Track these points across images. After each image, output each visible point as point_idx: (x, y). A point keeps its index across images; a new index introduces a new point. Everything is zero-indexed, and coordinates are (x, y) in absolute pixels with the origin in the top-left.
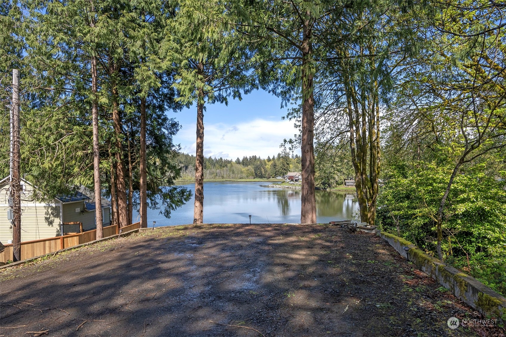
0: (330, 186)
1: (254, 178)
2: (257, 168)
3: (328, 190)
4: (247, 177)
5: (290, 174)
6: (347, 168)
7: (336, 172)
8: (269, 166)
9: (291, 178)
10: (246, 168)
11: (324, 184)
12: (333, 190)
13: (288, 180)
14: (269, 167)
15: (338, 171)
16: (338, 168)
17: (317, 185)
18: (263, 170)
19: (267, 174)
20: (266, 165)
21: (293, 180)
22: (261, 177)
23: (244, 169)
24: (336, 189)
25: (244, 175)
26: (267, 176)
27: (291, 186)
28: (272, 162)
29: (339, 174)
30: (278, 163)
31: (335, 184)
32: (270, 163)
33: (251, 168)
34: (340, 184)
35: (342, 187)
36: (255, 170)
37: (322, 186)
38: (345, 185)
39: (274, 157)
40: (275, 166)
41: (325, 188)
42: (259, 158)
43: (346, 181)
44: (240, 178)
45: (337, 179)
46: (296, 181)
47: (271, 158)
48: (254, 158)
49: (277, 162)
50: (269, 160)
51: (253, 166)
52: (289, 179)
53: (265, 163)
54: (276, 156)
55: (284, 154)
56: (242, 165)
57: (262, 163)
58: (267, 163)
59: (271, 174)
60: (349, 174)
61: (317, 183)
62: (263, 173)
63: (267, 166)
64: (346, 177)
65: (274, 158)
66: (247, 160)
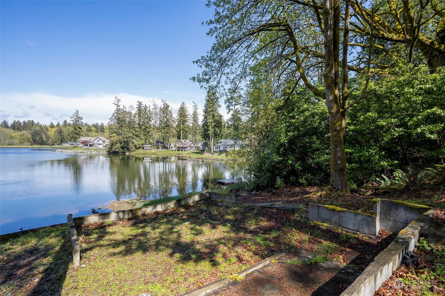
0: (128, 149)
1: (32, 145)
2: (35, 134)
3: (127, 153)
4: (21, 143)
5: (83, 139)
6: (145, 133)
7: (135, 137)
8: (52, 132)
9: (85, 143)
10: (19, 133)
11: (123, 148)
12: (132, 154)
13: (81, 145)
14: (53, 134)
15: (136, 136)
16: (137, 133)
17: (116, 149)
18: (44, 136)
19: (50, 140)
20: (48, 131)
21: (87, 145)
22: (42, 143)
23: (16, 134)
24: (135, 152)
25: (15, 141)
26: (49, 142)
27: (85, 151)
28: (57, 128)
29: (138, 139)
30: (64, 130)
31: (134, 148)
32: (54, 130)
33: (27, 133)
34: (139, 149)
35: (141, 151)
36: (32, 136)
37: (121, 150)
38: (143, 149)
39: (58, 123)
40: (60, 132)
41: (124, 152)
42: (38, 123)
43: (143, 145)
44: (10, 144)
45: (136, 143)
46: (91, 145)
47: (55, 125)
48: (32, 123)
49: (62, 128)
50: (52, 126)
51: (30, 132)
52: (82, 143)
53: (47, 129)
54: (61, 123)
55: (75, 117)
56: (12, 130)
57: (43, 129)
58: (50, 129)
59: (55, 140)
60: (147, 139)
61: (116, 147)
62: (45, 139)
63: (49, 133)
64: (144, 142)
65: (58, 125)
66: (20, 124)
